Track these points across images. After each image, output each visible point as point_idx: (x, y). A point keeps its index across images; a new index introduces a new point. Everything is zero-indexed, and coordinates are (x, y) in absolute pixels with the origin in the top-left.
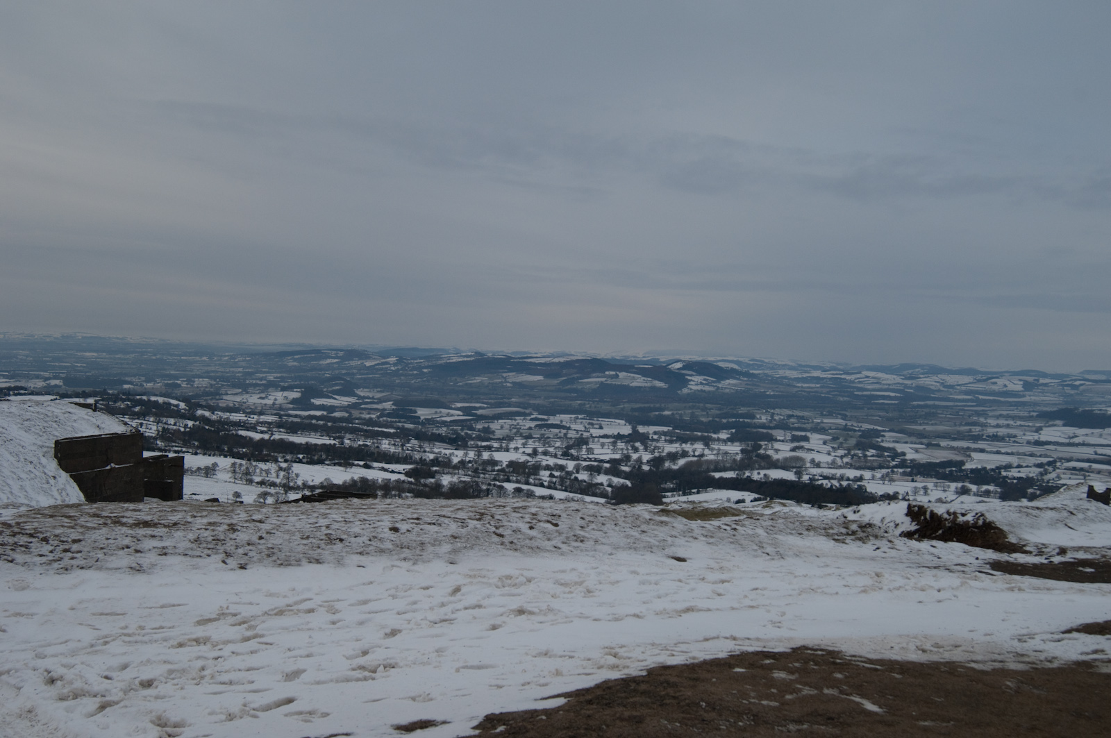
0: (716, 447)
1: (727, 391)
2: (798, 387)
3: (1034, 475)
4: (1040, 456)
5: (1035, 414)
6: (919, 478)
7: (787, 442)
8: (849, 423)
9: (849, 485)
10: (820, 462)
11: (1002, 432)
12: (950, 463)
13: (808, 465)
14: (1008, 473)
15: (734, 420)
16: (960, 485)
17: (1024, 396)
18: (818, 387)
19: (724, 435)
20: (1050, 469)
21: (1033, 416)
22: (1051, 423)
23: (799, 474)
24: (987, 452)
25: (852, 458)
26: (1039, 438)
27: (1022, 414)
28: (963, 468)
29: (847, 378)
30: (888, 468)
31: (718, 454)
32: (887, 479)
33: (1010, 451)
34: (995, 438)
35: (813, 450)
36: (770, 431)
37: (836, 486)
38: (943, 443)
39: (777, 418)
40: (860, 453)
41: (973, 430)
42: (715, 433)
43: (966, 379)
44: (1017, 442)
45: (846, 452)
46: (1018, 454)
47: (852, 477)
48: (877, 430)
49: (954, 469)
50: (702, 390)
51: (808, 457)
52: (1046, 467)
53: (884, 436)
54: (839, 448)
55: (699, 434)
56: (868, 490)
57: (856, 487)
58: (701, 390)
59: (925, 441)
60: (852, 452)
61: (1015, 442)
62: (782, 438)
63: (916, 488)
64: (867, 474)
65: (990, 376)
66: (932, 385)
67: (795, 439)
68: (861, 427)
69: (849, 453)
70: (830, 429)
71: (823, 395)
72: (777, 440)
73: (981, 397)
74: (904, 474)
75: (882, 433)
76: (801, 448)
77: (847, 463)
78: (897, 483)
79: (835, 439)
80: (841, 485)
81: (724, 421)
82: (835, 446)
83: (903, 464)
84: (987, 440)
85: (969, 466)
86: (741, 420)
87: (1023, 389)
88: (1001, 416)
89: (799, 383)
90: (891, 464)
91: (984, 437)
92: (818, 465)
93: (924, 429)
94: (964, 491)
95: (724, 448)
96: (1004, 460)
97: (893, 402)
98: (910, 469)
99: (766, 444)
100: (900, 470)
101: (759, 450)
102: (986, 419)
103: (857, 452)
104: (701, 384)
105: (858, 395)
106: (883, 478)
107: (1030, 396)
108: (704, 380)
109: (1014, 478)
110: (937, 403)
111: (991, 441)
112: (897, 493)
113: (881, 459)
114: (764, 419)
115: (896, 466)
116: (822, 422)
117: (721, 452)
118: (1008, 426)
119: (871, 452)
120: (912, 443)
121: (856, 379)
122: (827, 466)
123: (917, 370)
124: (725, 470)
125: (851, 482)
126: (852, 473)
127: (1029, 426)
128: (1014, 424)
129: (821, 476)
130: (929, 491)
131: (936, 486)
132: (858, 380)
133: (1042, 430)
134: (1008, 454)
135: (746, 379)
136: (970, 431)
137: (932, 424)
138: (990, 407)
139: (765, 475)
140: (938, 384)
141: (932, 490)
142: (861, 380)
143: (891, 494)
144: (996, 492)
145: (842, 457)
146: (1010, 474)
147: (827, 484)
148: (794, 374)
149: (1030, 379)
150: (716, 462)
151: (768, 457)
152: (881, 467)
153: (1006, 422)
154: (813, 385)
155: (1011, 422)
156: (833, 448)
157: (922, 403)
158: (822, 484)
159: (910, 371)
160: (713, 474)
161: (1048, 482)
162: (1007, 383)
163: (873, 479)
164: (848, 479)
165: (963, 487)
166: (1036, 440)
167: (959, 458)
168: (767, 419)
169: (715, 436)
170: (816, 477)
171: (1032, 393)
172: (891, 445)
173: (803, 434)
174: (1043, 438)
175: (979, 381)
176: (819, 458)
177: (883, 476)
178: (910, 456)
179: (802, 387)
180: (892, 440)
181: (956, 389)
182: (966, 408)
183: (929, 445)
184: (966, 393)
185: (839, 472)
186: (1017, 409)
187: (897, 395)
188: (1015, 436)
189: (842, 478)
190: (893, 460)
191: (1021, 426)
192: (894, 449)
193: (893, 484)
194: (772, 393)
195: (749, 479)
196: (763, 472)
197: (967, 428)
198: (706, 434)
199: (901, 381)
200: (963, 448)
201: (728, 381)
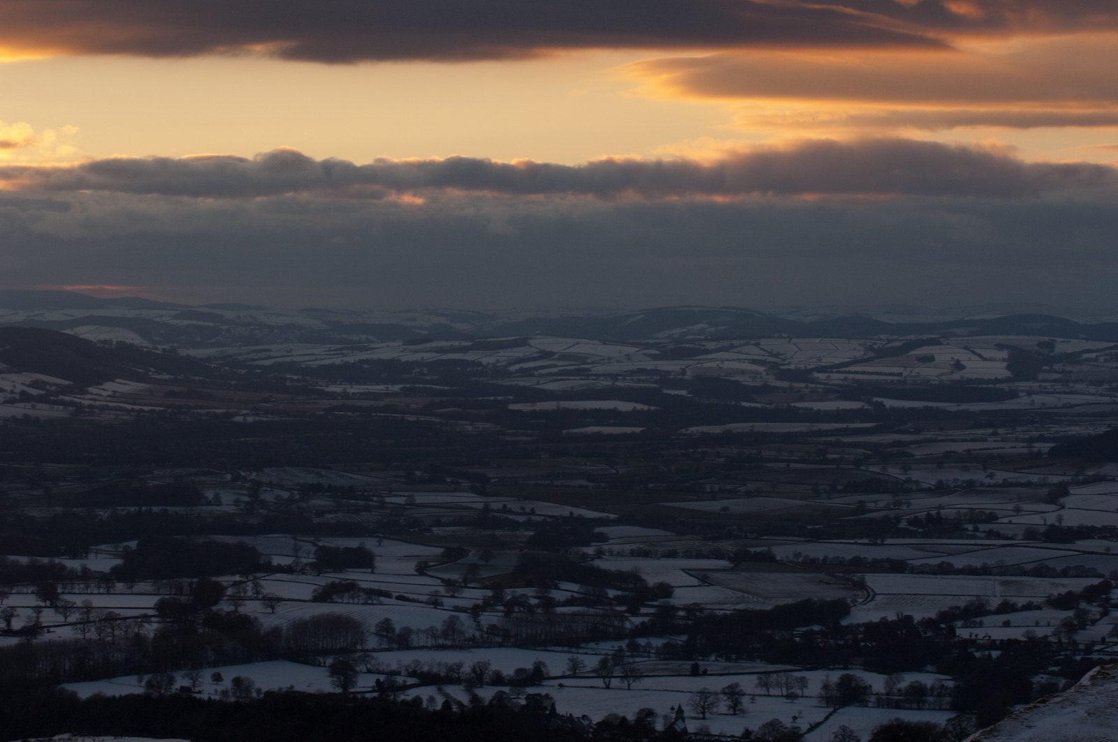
0: (78, 600)
1: (108, 417)
2: (334, 396)
3: (1048, 631)
4: (1065, 573)
5: (1045, 447)
6: (713, 663)
7: (303, 572)
8: (496, 504)
9: (500, 697)
10: (407, 632)
11: (954, 505)
12: (804, 611)
13: (372, 642)
14: (975, 631)
15: (132, 509)
16: (835, 676)
17: (1013, 394)
18: (395, 394)
19: (102, 562)
20: (1095, 610)
21: (1039, 454)
22: (1090, 472)
23: (343, 672)
24: (914, 571)
25: (508, 614)
26: (1060, 519)
27: (1008, 448)
28: (844, 623)
29: (484, 361)
30: (619, 636)
31: (84, 622)
32: (617, 671)
33: (977, 563)
34: (935, 526)
35: (387, 594)
36: (249, 541)
37: (460, 704)
38: (783, 551)
39: (268, 496)
40: (530, 594)
41: (871, 505)
42: (74, 556)
43: (842, 351)
44: (998, 536)
45: (489, 593)
46: (1003, 570)
47: (508, 671)
48: (581, 519)
49: (817, 628)
50: (27, 420)
51: (370, 615)
52: (1083, 605)
53: (603, 538)
54: (465, 583)
55: (24, 560)
56: (561, 710)
57: (523, 702)
58: (26, 416)
59: (729, 546)
60: (509, 594)
61: (991, 534)
62: (286, 561)
63: (704, 694)
64: (556, 662)
65: (912, 337)
66: (743, 372)
67: (328, 561)
68: (533, 511)
69: (497, 598)
70: (438, 522)
71: (412, 418)
72: (271, 569)
73: (888, 403)
74: (668, 653)
75: (597, 530)
76: (349, 588)
77: (493, 629)
78: (647, 682)
79: (452, 555)
80: (475, 699)
81: (104, 514)
82: (454, 576)
83: (664, 622)
84: (912, 535)
85: (863, 615)
86: (155, 509)
87: (1007, 373)
88: (949, 457)
89: (334, 383)
90: (628, 625)
91: (903, 525)
92: (402, 641)
93: (726, 509)
94: (848, 695)
95: (101, 601)
96: (962, 590)
97: (629, 430)
98: (684, 638)
99: (235, 584)
100: (657, 642)
101: (216, 603)
102: (905, 469)
103: (520, 591)
104: (25, 397)
105: (519, 411)
106: (603, 671)
107: (1029, 393)
108: (35, 384)
109: (993, 645)
110: (760, 427)
111: (924, 536)
112: (650, 713)
113: (598, 610)
114: (228, 502)
115: (643, 631)
116: (412, 504)
117: (93, 616)
118: (970, 488)
119: (567, 589)
120: (688, 555)
121: (510, 364)
122: (431, 642)
123: (697, 327)
124: (109, 672)
125: (506, 689)
126: (508, 661)
127: (1029, 484)
128: (987, 481)
129: (412, 674)
130: (745, 701)
131: (766, 685)
132: (517, 367)
133: (1066, 494)
134: (971, 571)
135: (167, 377)
136: (861, 508)
137: (748, 494)
138: (917, 432)
139: (237, 682)
140: (761, 369)
141: (753, 697)
142: (526, 365)
143: (631, 717)
144: (941, 691)
145: (475, 611)
146: (980, 633)
147: (432, 699)
148: (318, 355)
149: (1028, 342)
150: (80, 650)
151: (246, 623)
152: (597, 635)
153: (964, 477)
154: (380, 388)
155: (979, 476)
156: (448, 583)
157: (716, 430)
158: (418, 700)
159: (677, 332)
160: (70, 687)
161: (1089, 649)
162: (963, 356)
163: (574, 676)
164: (498, 680)
165: (845, 681)
166: (1052, 526)
167: (831, 594)
168: (237, 502)
169: (72, 564)
170: (400, 680)
171: (1034, 385)
172: (626, 565)
173: (353, 543)
174: (1072, 519)
175: (882, 354)
176: (402, 616)
177: (604, 664)
178: (687, 594)
179: (345, 395)
180: (628, 548)
181: (814, 381)
182: (846, 440)
183: (741, 560)
184: (846, 392)
185: (467, 660)
186: (994, 434)
187: (639, 406)
188: (992, 518)
189: (478, 677)
190: (635, 612)
191: (1007, 484)
192: (634, 577)
193: (636, 684)
194: (250, 419)
195: (186, 700)
196: (229, 674)
197: (852, 499)
198: (46, 560)
199: (650, 365)
200: (841, 563)
201: (110, 387)
